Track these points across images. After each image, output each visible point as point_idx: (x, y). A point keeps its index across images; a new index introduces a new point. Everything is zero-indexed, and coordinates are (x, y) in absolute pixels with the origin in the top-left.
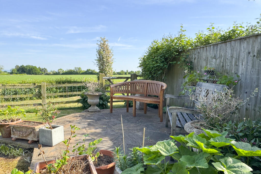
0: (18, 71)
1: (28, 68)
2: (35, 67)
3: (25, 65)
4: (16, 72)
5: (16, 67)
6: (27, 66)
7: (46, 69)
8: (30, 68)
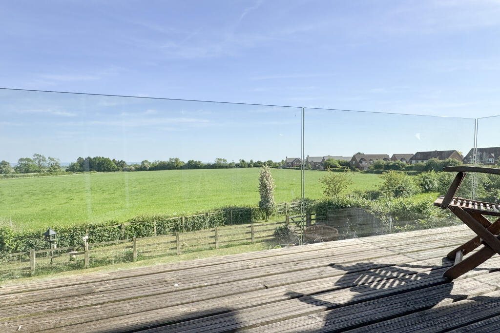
0: (81, 166)
1: (97, 162)
2: (108, 160)
3: (92, 157)
5: (78, 159)
6: (94, 158)
7: (124, 162)
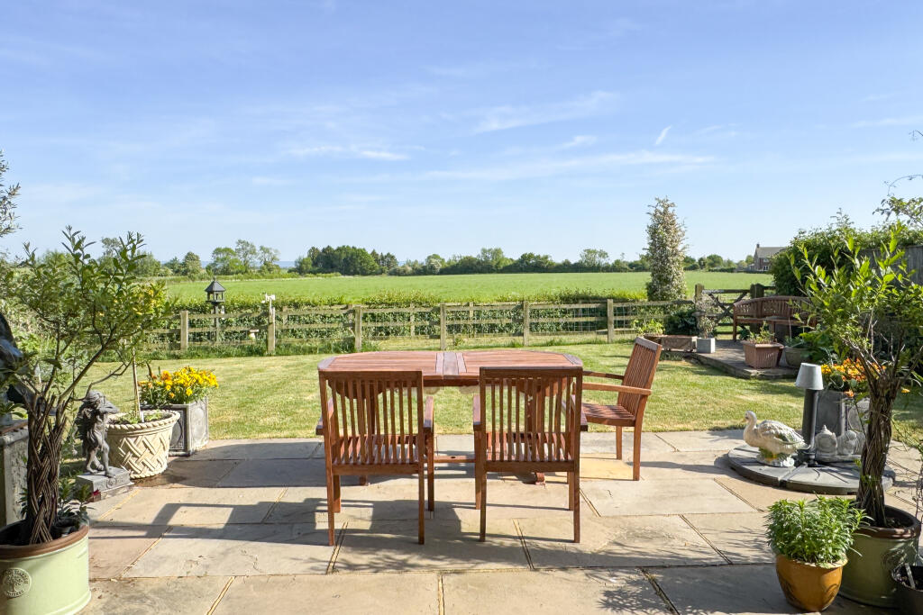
0: (315, 264)
1: (344, 256)
2: (363, 252)
3: (334, 247)
4: (310, 266)
5: (310, 251)
6: (339, 249)
7: (393, 257)
8: (346, 253)
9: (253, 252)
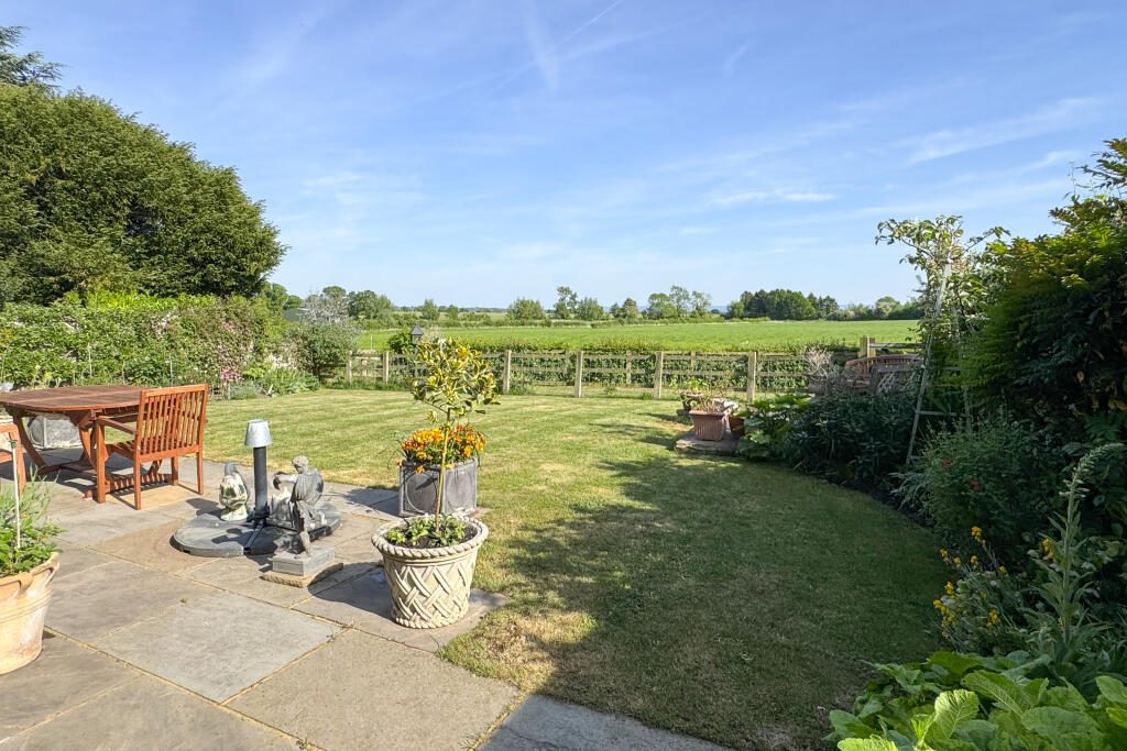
0: (747, 308)
2: (799, 295)
3: (768, 290)
4: (742, 311)
5: (742, 295)
6: (772, 293)
7: (832, 301)
8: (780, 297)
9: (687, 298)
